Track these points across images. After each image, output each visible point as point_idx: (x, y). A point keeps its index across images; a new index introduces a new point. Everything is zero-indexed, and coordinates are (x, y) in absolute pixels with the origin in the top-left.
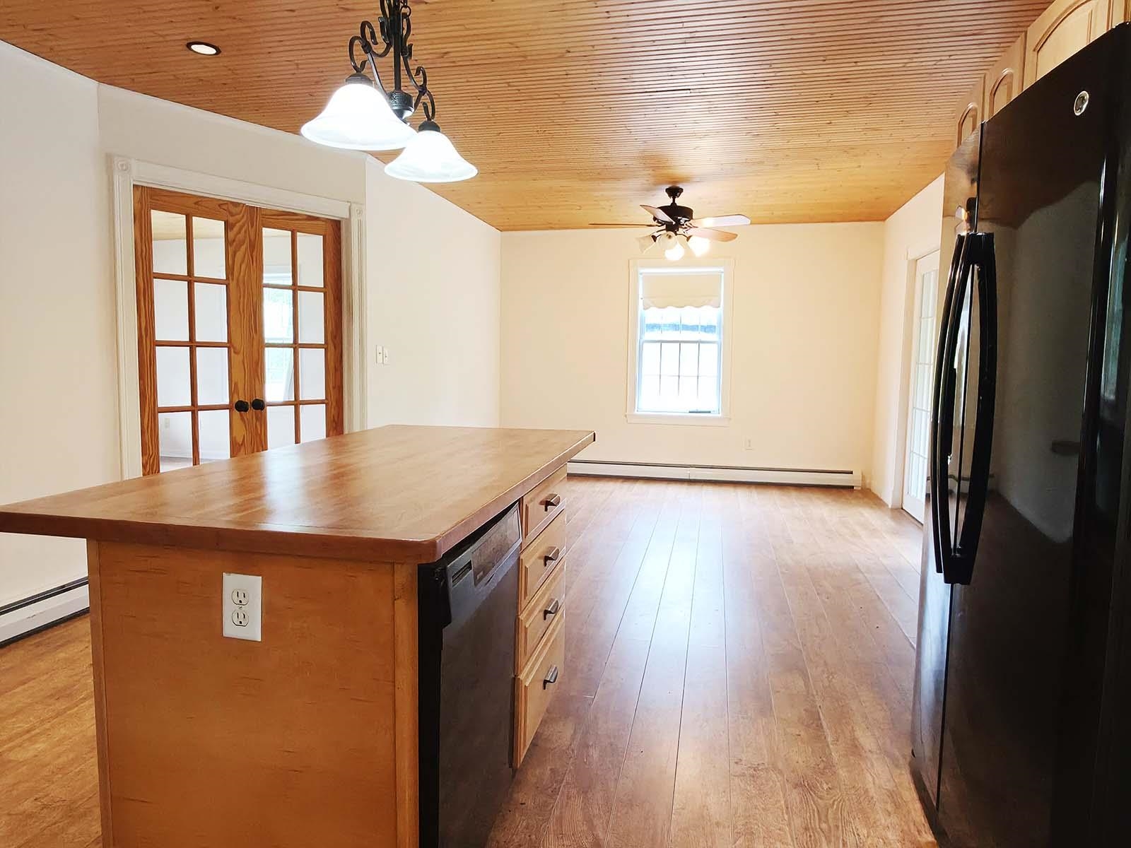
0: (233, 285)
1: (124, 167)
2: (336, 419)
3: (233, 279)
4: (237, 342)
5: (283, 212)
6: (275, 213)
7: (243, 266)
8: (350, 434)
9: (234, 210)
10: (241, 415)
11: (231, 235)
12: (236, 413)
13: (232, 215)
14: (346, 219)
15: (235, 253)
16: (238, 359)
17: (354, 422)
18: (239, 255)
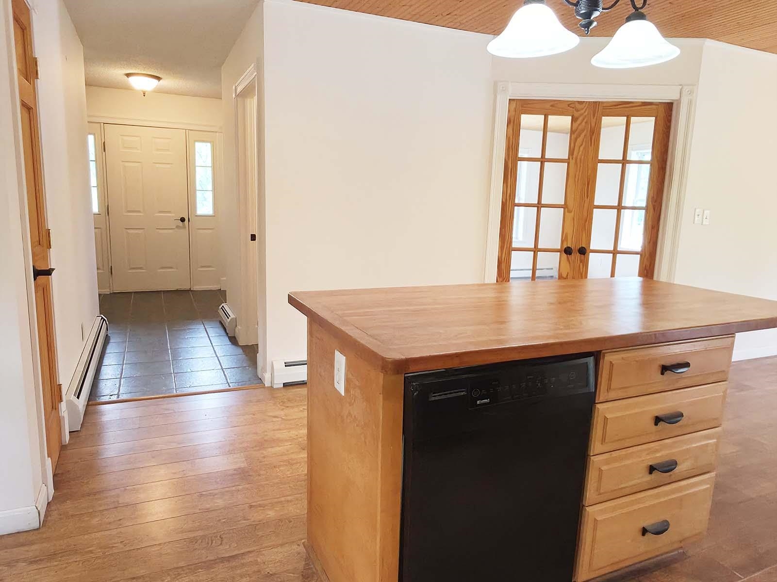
0: (572, 162)
1: (504, 89)
2: (648, 268)
3: (572, 159)
4: (571, 204)
5: (622, 102)
6: (614, 104)
7: (581, 149)
8: (658, 282)
9: (579, 106)
10: (568, 258)
11: (575, 125)
12: (565, 255)
13: (577, 111)
14: (677, 100)
15: (576, 139)
16: (570, 216)
17: (662, 274)
18: (579, 140)
